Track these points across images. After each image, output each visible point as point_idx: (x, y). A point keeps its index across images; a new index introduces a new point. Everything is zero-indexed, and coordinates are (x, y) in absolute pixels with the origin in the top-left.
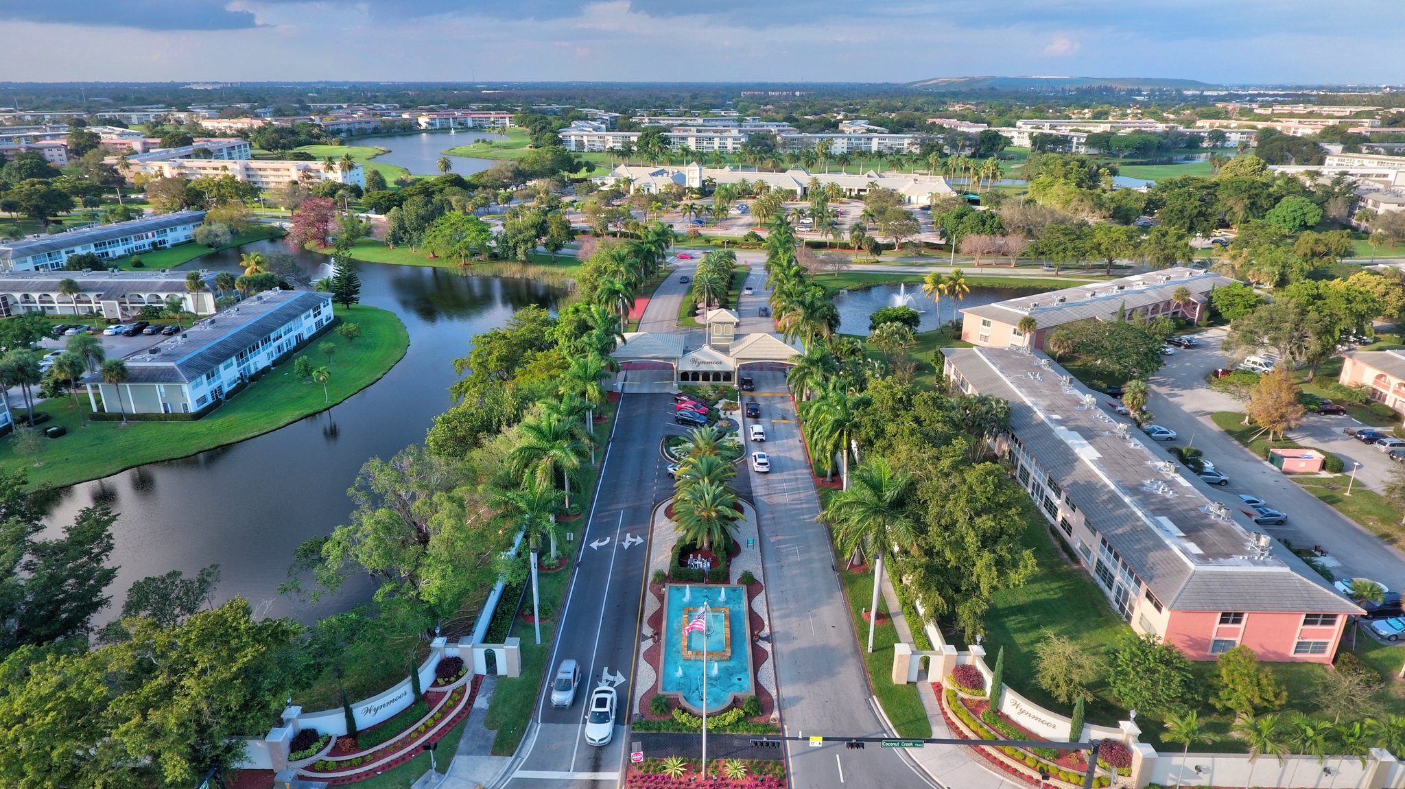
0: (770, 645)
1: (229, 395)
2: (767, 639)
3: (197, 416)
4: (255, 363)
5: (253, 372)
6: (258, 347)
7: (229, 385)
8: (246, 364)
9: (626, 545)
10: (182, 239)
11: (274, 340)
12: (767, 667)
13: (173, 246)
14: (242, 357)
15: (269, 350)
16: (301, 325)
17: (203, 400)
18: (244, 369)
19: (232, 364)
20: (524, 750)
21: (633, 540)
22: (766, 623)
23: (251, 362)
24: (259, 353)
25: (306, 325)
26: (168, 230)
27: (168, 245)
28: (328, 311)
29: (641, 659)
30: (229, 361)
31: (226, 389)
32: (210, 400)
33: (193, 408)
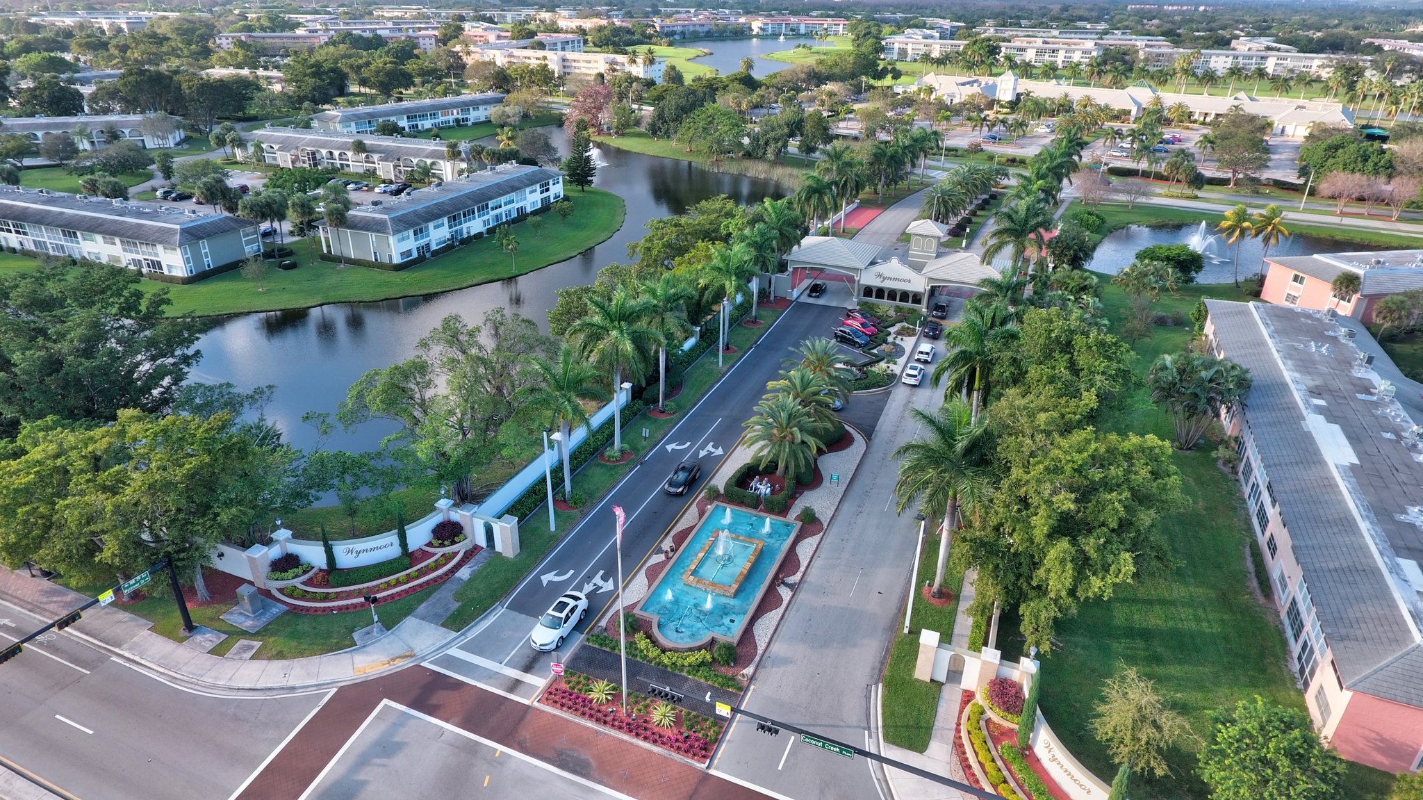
0: (790, 593)
1: (435, 253)
2: (791, 586)
3: (398, 268)
4: (469, 228)
5: (465, 235)
6: (473, 213)
7: (437, 245)
8: (458, 227)
9: (702, 454)
10: (483, 119)
11: (492, 209)
12: (772, 617)
13: (474, 124)
14: (455, 220)
15: (485, 218)
16: (525, 199)
17: (409, 253)
18: (456, 231)
19: (443, 225)
20: (474, 629)
21: (713, 450)
22: (802, 569)
23: (465, 226)
24: (474, 218)
25: (531, 199)
26: (471, 109)
27: (469, 123)
28: (557, 189)
29: (643, 571)
30: (440, 221)
31: (434, 247)
32: (415, 255)
33: (397, 260)
